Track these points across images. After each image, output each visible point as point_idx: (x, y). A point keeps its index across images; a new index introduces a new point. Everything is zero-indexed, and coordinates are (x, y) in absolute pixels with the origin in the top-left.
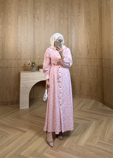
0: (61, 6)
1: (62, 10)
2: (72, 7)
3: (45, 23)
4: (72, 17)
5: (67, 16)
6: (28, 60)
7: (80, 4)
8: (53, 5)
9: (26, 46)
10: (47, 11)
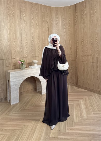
0: (43, 11)
1: (43, 15)
2: (51, 13)
3: (31, 25)
4: (51, 21)
5: (47, 21)
6: (17, 60)
7: (57, 11)
8: (36, 10)
9: (15, 46)
10: (32, 15)
